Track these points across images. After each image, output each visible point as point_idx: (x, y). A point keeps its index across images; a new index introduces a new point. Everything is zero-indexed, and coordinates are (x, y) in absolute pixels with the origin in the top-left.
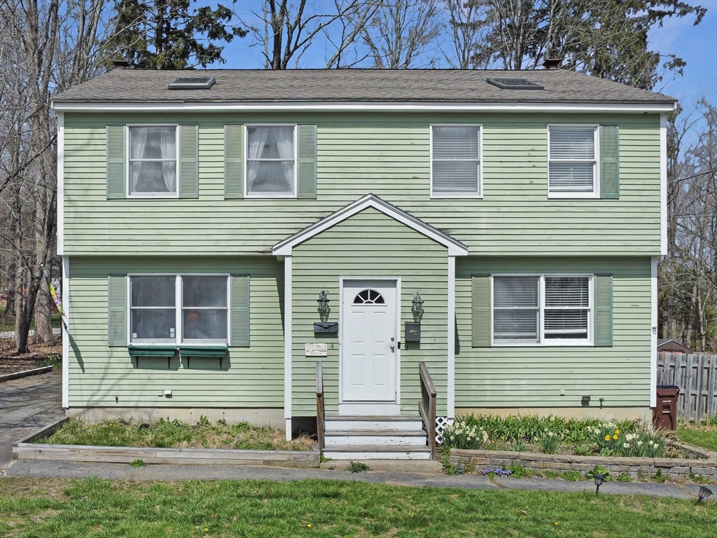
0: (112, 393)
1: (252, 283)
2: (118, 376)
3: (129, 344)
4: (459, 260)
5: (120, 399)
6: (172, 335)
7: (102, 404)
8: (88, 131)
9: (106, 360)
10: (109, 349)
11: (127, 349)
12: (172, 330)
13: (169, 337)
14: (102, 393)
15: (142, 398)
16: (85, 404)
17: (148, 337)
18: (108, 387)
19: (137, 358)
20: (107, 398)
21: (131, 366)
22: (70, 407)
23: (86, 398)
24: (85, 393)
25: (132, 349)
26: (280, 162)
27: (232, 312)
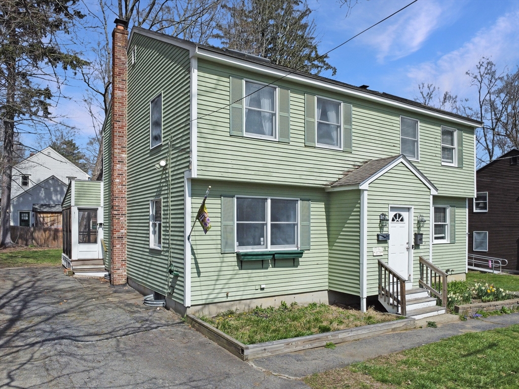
0: (224, 290)
1: (312, 205)
2: (229, 277)
3: (236, 251)
4: (434, 197)
5: (229, 295)
6: (262, 243)
7: (216, 300)
8: (216, 77)
9: (219, 264)
10: (221, 256)
11: (235, 255)
12: (262, 239)
13: (260, 244)
14: (216, 291)
15: (245, 293)
16: (203, 302)
17: (249, 244)
18: (221, 286)
19: (241, 262)
20: (220, 295)
21: (237, 268)
22: (192, 306)
23: (205, 297)
24: (204, 292)
25: (239, 255)
26: (329, 124)
27: (302, 226)
